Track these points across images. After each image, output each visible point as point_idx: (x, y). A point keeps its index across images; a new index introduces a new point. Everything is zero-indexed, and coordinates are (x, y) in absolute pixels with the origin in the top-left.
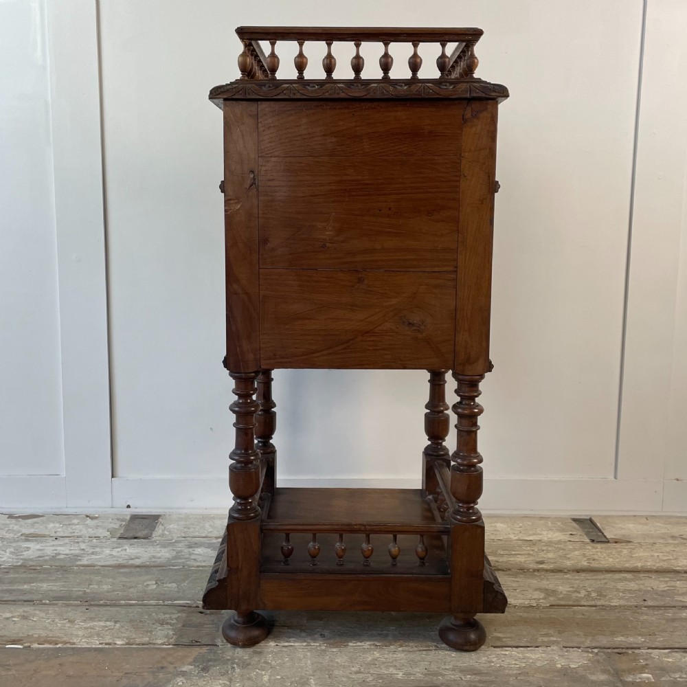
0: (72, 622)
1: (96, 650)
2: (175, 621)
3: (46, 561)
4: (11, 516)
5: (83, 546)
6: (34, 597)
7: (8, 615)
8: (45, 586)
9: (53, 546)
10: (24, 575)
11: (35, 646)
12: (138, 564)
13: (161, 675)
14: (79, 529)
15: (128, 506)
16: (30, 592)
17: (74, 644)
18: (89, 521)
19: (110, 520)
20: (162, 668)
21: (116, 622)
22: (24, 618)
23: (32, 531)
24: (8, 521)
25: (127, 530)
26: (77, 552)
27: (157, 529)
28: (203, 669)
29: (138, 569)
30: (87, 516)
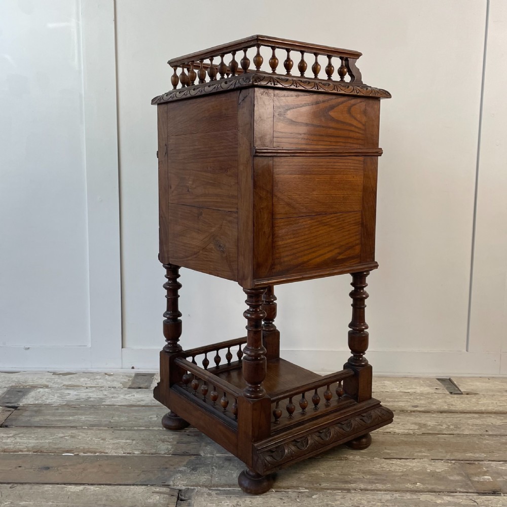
0: (104, 439)
1: (121, 457)
2: (172, 440)
3: (82, 402)
4: (54, 373)
5: (105, 393)
6: (77, 425)
7: (62, 435)
8: (83, 418)
9: (86, 392)
10: (68, 411)
11: (82, 454)
12: (143, 404)
13: (166, 473)
14: (101, 382)
15: (133, 368)
16: (74, 421)
17: (107, 453)
18: (107, 377)
19: (121, 377)
20: (167, 468)
21: (133, 440)
22: (72, 437)
23: (70, 383)
24: (53, 377)
25: (133, 383)
26: (101, 396)
27: (153, 382)
28: (193, 470)
29: (144, 408)
30: (106, 374)
